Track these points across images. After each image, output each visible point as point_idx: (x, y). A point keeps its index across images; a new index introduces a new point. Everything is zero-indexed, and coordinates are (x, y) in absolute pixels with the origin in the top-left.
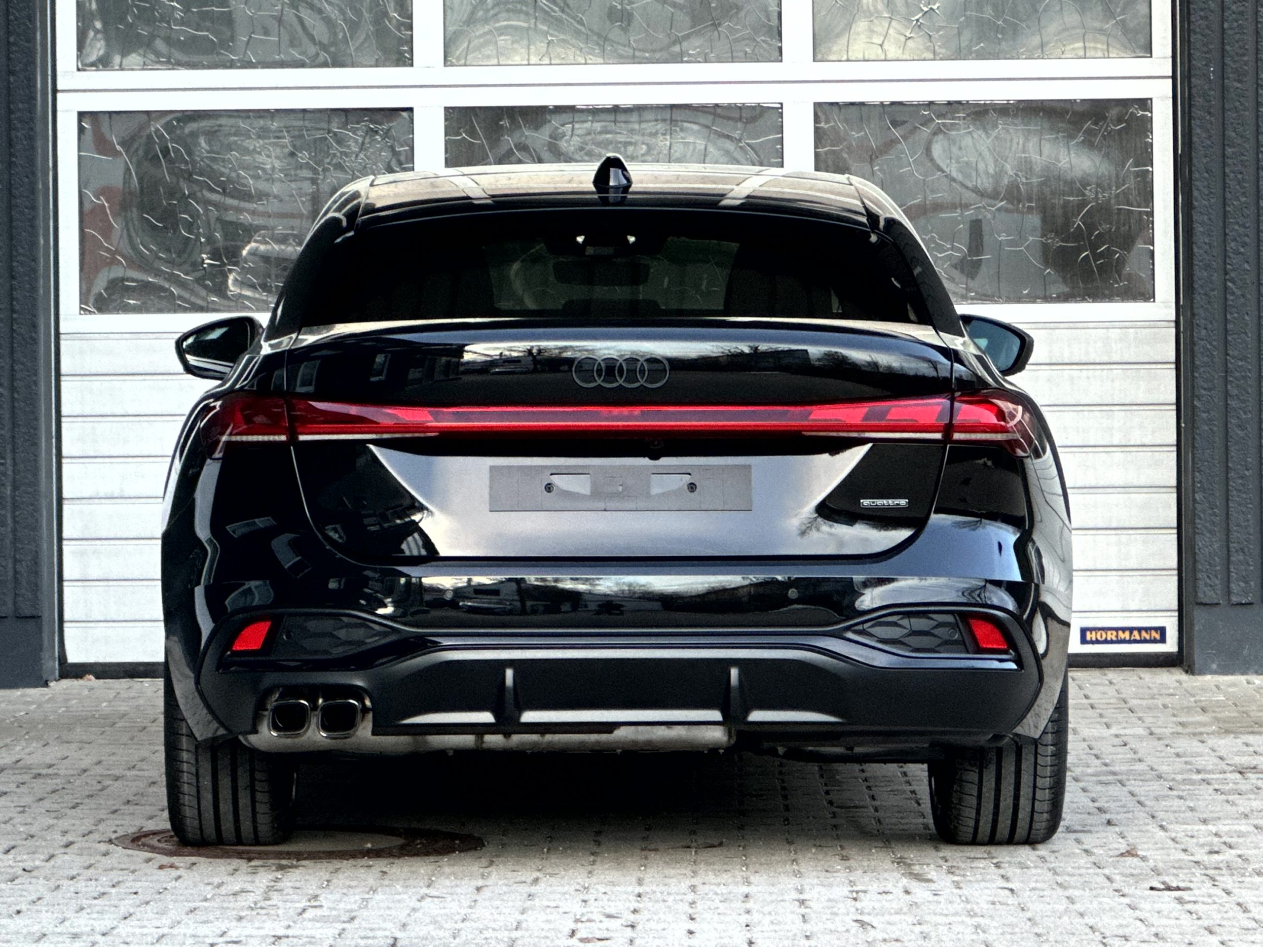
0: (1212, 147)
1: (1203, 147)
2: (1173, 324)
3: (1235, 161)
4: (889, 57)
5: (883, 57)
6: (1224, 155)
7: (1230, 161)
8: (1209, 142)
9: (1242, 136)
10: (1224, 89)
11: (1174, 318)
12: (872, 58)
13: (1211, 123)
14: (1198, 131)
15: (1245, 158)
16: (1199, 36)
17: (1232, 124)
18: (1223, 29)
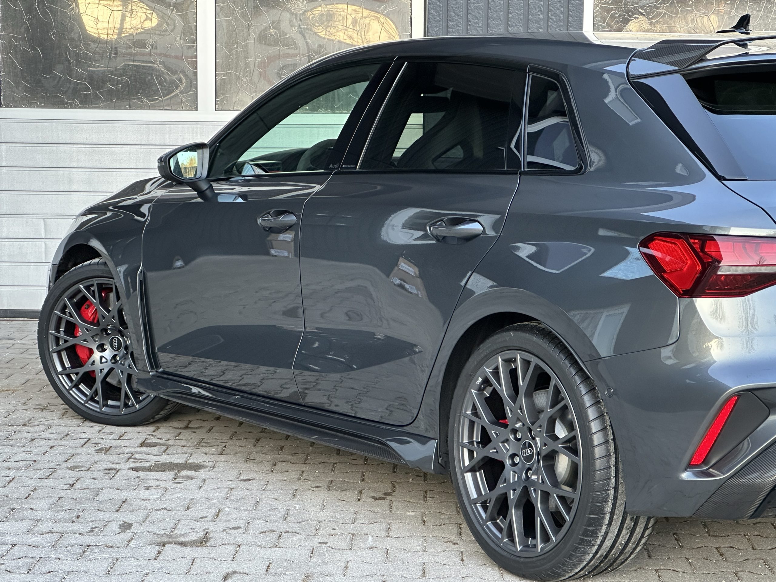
0: (440, 21)
1: (435, 21)
2: (422, 127)
3: (454, 30)
6: (447, 27)
7: (451, 30)
8: (438, 18)
9: (458, 15)
11: (422, 123)
13: (440, 7)
14: (432, 11)
15: (459, 28)
17: (452, 7)
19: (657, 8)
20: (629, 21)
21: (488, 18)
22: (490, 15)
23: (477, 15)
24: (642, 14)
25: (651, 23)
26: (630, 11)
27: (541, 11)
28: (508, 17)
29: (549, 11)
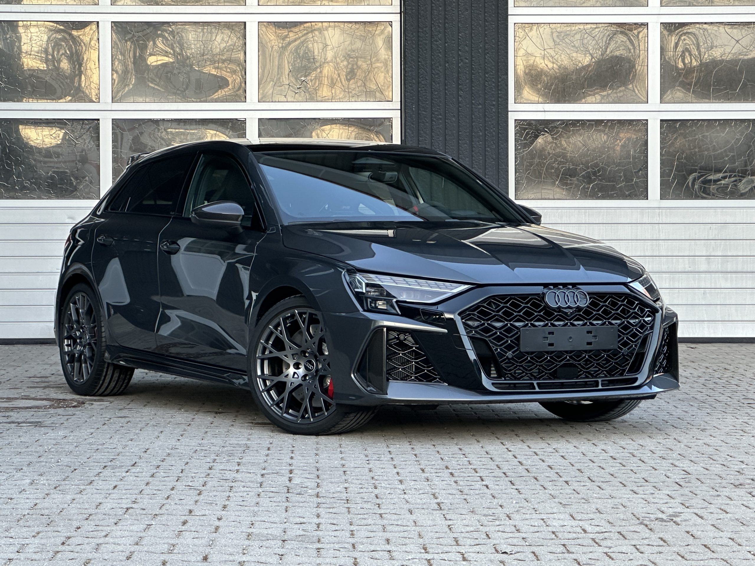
1: (410, 137)
3: (422, 143)
4: (289, 100)
5: (285, 100)
6: (419, 141)
8: (412, 135)
9: (425, 133)
10: (419, 114)
12: (282, 100)
13: (413, 128)
14: (408, 131)
15: (427, 142)
16: (409, 93)
17: (422, 128)
18: (419, 91)
19: (557, 128)
20: (539, 136)
21: (446, 135)
22: (447, 132)
23: (438, 133)
24: (546, 132)
25: (553, 138)
26: (539, 130)
27: (480, 130)
28: (459, 135)
29: (485, 130)
